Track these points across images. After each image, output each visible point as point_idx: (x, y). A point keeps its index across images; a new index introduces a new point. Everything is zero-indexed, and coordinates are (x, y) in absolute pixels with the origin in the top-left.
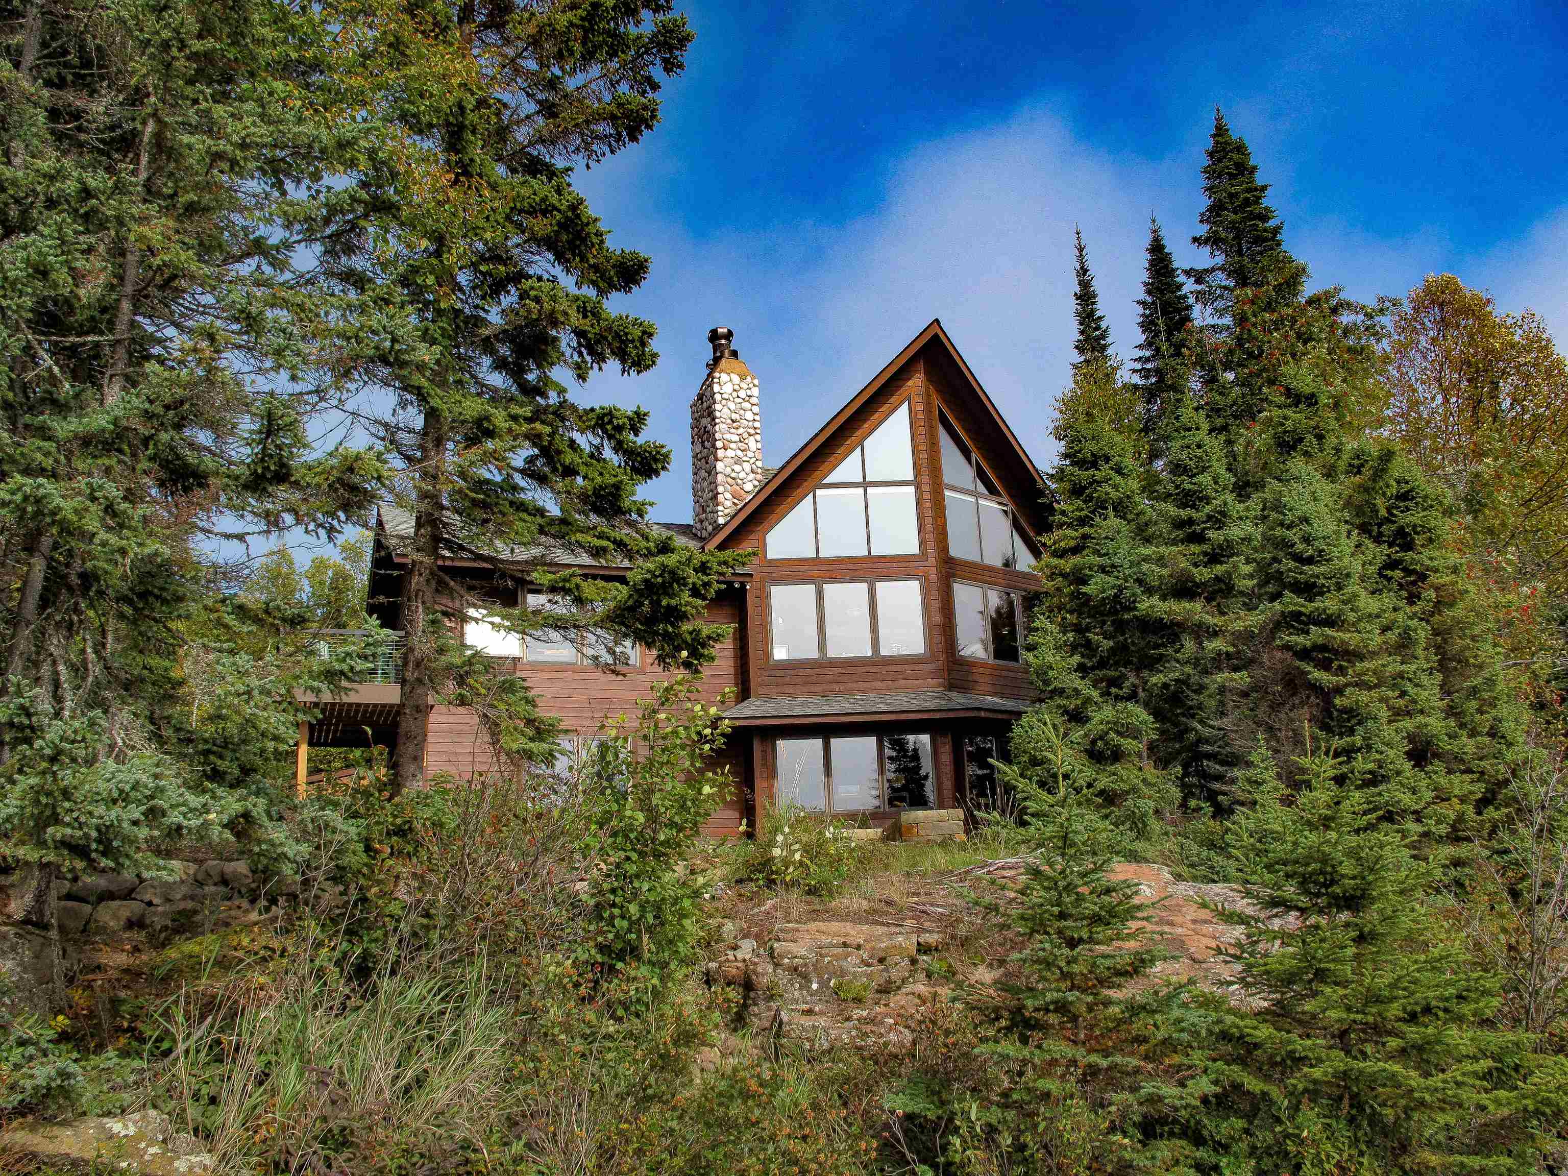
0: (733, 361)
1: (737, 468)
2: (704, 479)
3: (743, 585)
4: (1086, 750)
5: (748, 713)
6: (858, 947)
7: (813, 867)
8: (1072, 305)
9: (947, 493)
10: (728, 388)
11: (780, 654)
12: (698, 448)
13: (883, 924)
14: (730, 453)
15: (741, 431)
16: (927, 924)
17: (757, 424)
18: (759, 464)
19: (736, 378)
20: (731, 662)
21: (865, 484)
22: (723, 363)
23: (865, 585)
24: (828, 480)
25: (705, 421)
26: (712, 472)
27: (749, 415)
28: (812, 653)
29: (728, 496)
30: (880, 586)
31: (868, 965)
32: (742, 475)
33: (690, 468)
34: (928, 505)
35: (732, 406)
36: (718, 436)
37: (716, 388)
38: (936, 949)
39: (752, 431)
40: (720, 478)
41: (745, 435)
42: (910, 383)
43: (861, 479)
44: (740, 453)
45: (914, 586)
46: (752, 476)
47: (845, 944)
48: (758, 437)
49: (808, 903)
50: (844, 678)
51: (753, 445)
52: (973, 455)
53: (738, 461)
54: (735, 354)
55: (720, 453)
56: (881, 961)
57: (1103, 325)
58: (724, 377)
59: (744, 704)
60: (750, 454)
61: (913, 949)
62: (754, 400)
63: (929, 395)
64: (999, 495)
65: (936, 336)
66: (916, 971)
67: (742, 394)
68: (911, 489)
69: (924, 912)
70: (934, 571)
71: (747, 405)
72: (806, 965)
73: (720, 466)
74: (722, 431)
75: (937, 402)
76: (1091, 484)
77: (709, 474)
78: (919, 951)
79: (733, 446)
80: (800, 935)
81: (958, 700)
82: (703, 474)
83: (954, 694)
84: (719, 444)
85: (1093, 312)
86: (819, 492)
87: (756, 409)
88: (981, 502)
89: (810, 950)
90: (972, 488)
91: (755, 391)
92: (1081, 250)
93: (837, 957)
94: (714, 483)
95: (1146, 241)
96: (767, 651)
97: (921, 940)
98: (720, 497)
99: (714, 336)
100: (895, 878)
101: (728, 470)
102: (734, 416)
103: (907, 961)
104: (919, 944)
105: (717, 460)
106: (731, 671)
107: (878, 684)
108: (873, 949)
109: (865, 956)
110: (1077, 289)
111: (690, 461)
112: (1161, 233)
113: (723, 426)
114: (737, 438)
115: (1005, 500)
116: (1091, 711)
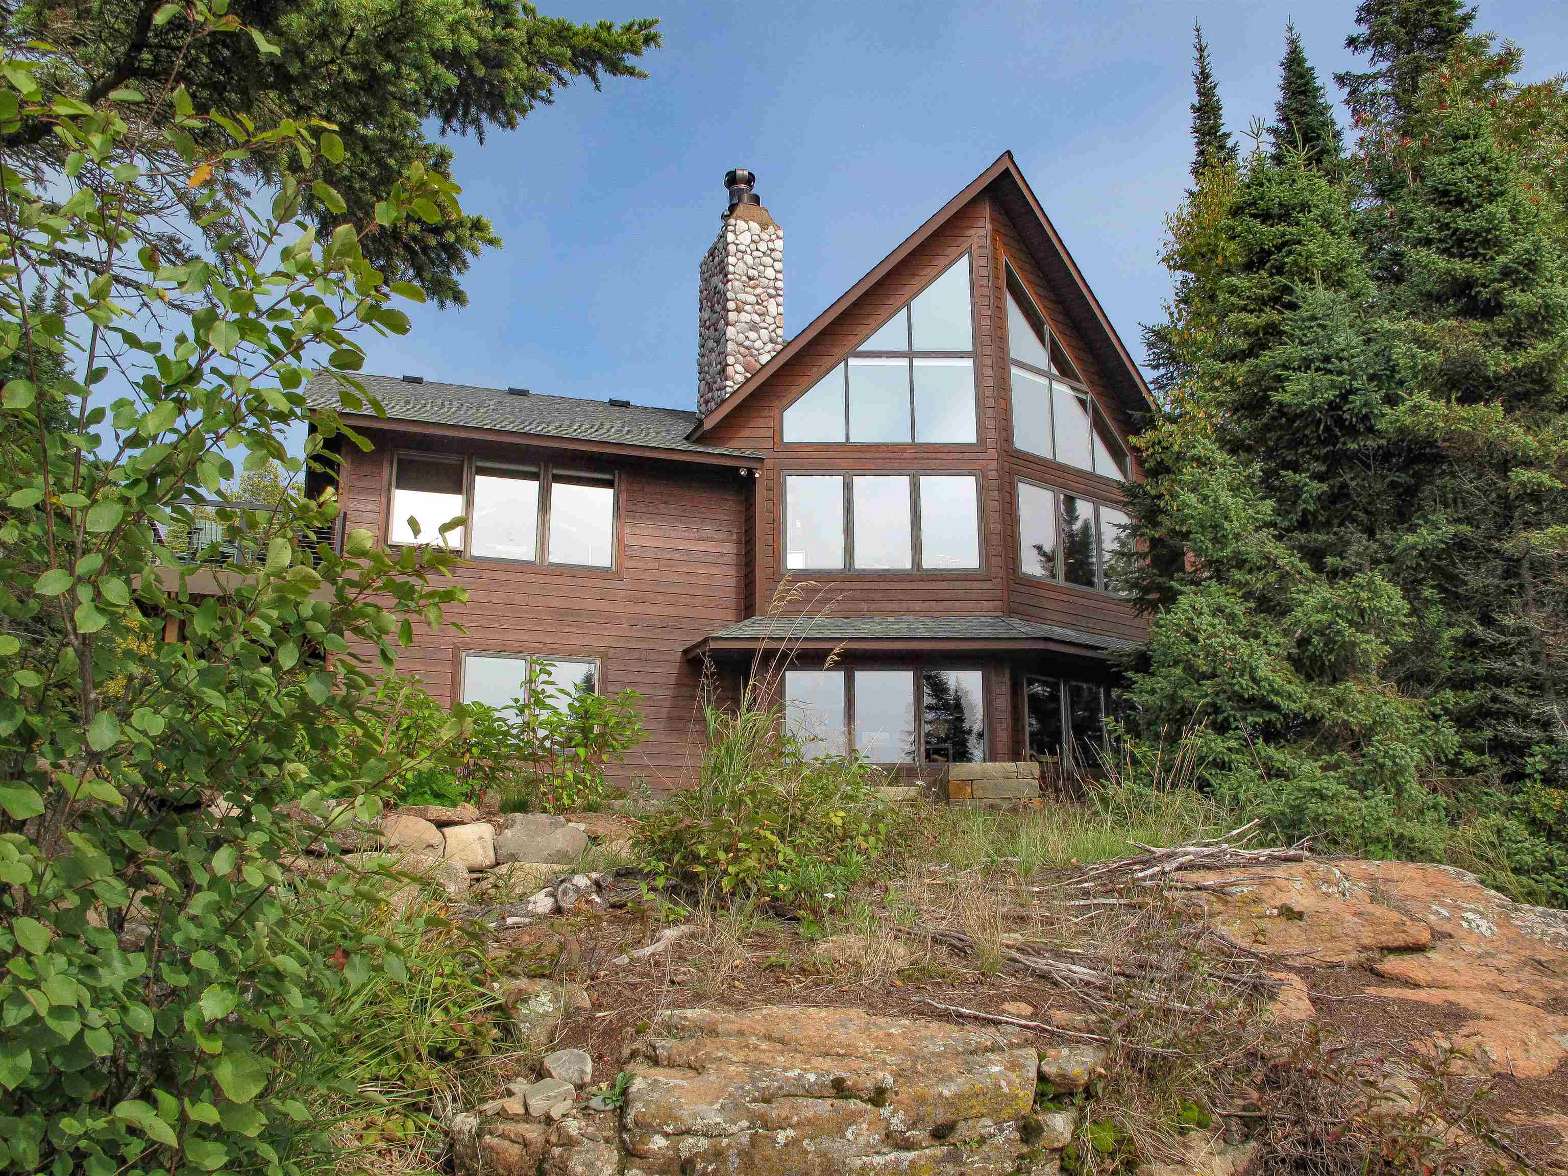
0: (754, 209)
1: (753, 335)
2: (712, 350)
3: (751, 472)
4: (1289, 657)
5: (748, 633)
6: (878, 1097)
7: (785, 852)
8: (1189, 119)
9: (1014, 370)
10: (745, 239)
11: (795, 561)
12: (706, 315)
13: (946, 1017)
14: (745, 317)
15: (759, 291)
16: (1061, 1016)
17: (779, 284)
18: (780, 332)
19: (755, 227)
20: (732, 571)
21: (911, 354)
22: (740, 209)
23: (906, 479)
24: (864, 347)
25: (716, 280)
26: (721, 340)
27: (770, 273)
28: (836, 562)
29: (739, 368)
30: (924, 481)
31: (908, 1145)
32: (758, 344)
33: (697, 341)
34: (990, 382)
35: (749, 259)
36: (730, 295)
37: (730, 237)
38: (1089, 1093)
39: (772, 292)
40: (730, 346)
41: (764, 297)
42: (972, 232)
43: (906, 348)
44: (757, 318)
45: (969, 483)
46: (770, 346)
47: (840, 1088)
48: (780, 300)
49: (764, 941)
50: (878, 596)
51: (772, 309)
52: (1047, 328)
53: (754, 327)
54: (756, 200)
55: (732, 316)
56: (940, 1133)
57: (1230, 143)
58: (741, 225)
59: (747, 622)
60: (769, 320)
61: (1027, 1095)
62: (777, 255)
63: (995, 248)
64: (1078, 380)
65: (1006, 173)
66: (1032, 1157)
67: (763, 247)
68: (969, 363)
69: (1044, 976)
70: (994, 465)
71: (767, 260)
72: (718, 1154)
73: (731, 332)
74: (736, 290)
75: (1004, 258)
76: (1279, 248)
77: (717, 342)
78: (1040, 1096)
79: (747, 308)
80: (711, 1047)
81: (1020, 627)
82: (711, 344)
83: (1014, 621)
84: (731, 305)
85: (1215, 128)
86: (852, 362)
87: (778, 266)
88: (1055, 385)
89: (734, 1108)
90: (1045, 368)
91: (779, 244)
92: (1201, 50)
93: (814, 1127)
94: (723, 354)
95: (1283, 52)
96: (778, 556)
97: (1050, 1069)
98: (730, 370)
99: (732, 179)
100: (963, 879)
101: (741, 337)
102: (752, 272)
103: (1011, 1132)
104: (1042, 1077)
105: (727, 324)
106: (732, 582)
107: (918, 605)
108: (921, 1100)
109: (897, 1123)
110: (1196, 100)
111: (697, 330)
112: (1301, 44)
113: (736, 283)
114: (752, 299)
115: (1084, 387)
116: (1295, 592)
